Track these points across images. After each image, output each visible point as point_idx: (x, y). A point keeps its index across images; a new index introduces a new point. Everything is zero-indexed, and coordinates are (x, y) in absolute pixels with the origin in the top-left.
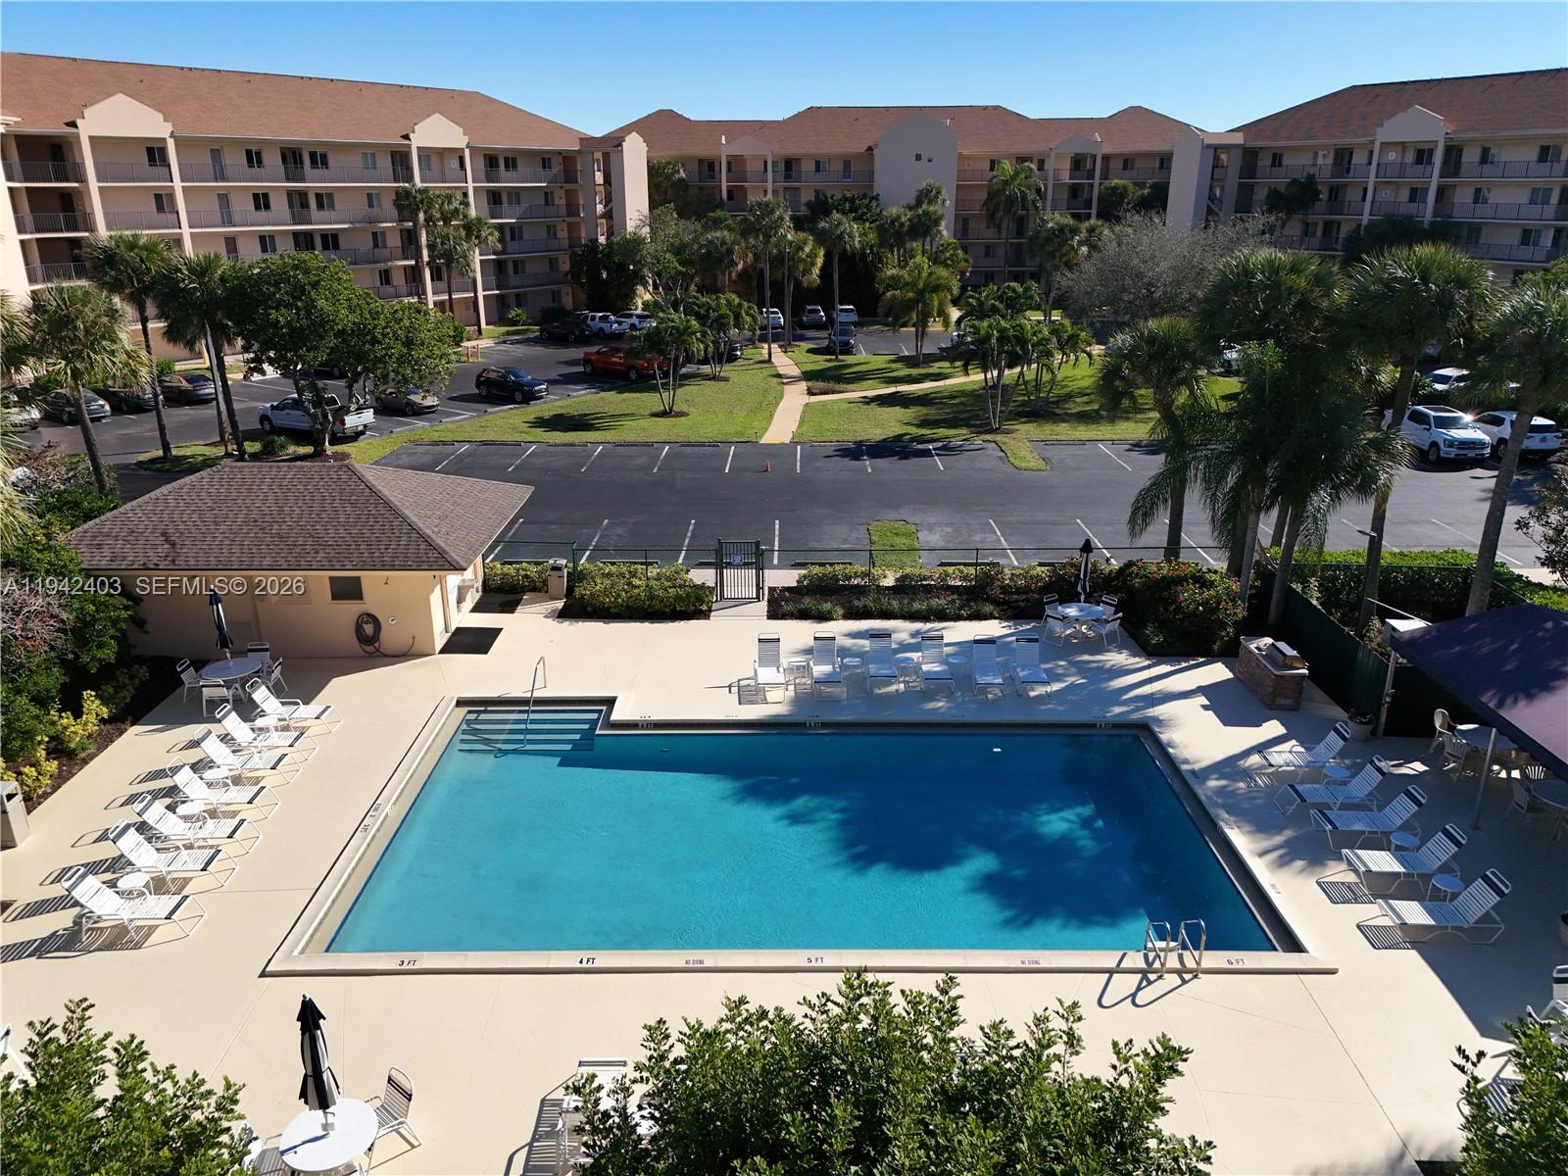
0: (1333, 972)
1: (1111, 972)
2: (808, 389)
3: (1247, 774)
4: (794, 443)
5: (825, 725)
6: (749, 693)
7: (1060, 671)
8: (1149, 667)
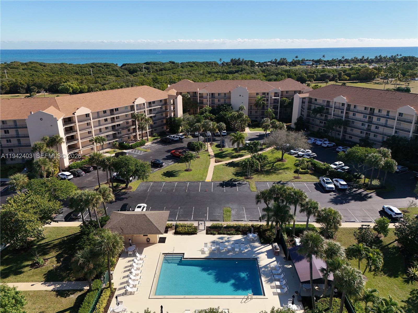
0: (267, 298)
1: (243, 298)
2: (215, 161)
3: (267, 268)
4: (212, 182)
5: (213, 258)
6: (203, 252)
7: (248, 247)
8: (261, 246)
